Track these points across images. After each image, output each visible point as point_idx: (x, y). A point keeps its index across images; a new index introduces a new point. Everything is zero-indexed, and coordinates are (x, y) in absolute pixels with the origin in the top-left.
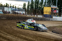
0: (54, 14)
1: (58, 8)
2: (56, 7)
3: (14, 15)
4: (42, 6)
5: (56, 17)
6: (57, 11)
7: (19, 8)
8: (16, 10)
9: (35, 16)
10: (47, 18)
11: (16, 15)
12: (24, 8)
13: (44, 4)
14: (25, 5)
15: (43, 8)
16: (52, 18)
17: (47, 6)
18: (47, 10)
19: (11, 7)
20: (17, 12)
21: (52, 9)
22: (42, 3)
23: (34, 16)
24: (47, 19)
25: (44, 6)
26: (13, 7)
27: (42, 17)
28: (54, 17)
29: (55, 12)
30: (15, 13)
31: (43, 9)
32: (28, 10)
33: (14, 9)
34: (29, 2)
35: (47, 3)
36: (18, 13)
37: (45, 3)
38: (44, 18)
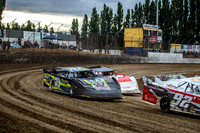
0: (152, 45)
1: (160, 31)
2: (155, 28)
3: (48, 50)
4: (120, 26)
6: (160, 39)
7: (60, 34)
8: (52, 38)
9: (103, 52)
10: (132, 57)
11: (55, 50)
12: (74, 32)
13: (124, 20)
14: (75, 24)
15: (123, 31)
16: (146, 55)
17: (133, 26)
18: (133, 36)
19: (39, 30)
20: (55, 41)
21: (145, 32)
22: (119, 19)
23: (100, 51)
24: (134, 60)
26: (46, 31)
27: (119, 54)
28: (150, 54)
29: (152, 40)
30: (52, 46)
31: (122, 34)
33: (48, 34)
34: (86, 16)
35: (133, 17)
36: (58, 46)
37: (128, 17)
38: (126, 56)
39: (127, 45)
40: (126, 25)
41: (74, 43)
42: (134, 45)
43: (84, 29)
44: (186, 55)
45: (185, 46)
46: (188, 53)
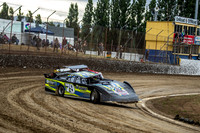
0: (186, 49)
2: (193, 23)
3: (32, 49)
4: (140, 18)
5: (193, 62)
7: (50, 25)
8: (39, 31)
9: (114, 55)
10: (157, 63)
11: (42, 49)
12: (72, 24)
13: (147, 9)
14: (74, 11)
16: (177, 63)
17: (159, 18)
18: (158, 34)
19: (20, 18)
21: (178, 28)
22: (139, 7)
23: (109, 53)
24: (158, 70)
25: (147, 19)
26: (30, 20)
27: (137, 60)
28: (184, 62)
29: (188, 41)
31: (142, 30)
32: (86, 33)
35: (161, 5)
36: (46, 43)
37: (152, 5)
38: (148, 63)
39: (149, 46)
40: (149, 17)
41: (71, 41)
42: (160, 47)
43: (87, 20)
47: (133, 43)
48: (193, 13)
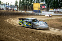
0: (43, 9)
1: (46, 4)
4: (32, 3)
5: (44, 12)
6: (46, 7)
7: (11, 5)
9: (26, 11)
12: (16, 5)
13: (33, 0)
14: (16, 2)
18: (36, 6)
19: (4, 4)
20: (9, 8)
21: (41, 5)
24: (37, 14)
25: (34, 3)
26: (6, 4)
27: (32, 12)
28: (42, 12)
29: (43, 7)
31: (33, 5)
38: (34, 13)
39: (34, 9)
40: (34, 2)
41: (16, 9)
42: (37, 9)
43: (20, 4)
44: (55, 12)
45: (55, 9)
46: (56, 12)
47: (31, 8)
48: (44, 1)
